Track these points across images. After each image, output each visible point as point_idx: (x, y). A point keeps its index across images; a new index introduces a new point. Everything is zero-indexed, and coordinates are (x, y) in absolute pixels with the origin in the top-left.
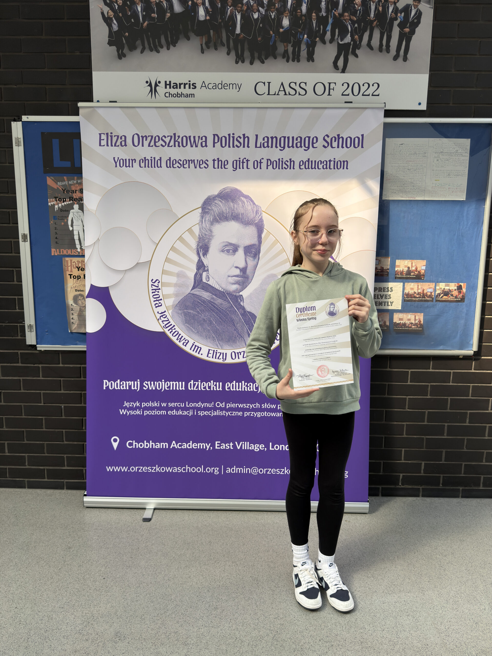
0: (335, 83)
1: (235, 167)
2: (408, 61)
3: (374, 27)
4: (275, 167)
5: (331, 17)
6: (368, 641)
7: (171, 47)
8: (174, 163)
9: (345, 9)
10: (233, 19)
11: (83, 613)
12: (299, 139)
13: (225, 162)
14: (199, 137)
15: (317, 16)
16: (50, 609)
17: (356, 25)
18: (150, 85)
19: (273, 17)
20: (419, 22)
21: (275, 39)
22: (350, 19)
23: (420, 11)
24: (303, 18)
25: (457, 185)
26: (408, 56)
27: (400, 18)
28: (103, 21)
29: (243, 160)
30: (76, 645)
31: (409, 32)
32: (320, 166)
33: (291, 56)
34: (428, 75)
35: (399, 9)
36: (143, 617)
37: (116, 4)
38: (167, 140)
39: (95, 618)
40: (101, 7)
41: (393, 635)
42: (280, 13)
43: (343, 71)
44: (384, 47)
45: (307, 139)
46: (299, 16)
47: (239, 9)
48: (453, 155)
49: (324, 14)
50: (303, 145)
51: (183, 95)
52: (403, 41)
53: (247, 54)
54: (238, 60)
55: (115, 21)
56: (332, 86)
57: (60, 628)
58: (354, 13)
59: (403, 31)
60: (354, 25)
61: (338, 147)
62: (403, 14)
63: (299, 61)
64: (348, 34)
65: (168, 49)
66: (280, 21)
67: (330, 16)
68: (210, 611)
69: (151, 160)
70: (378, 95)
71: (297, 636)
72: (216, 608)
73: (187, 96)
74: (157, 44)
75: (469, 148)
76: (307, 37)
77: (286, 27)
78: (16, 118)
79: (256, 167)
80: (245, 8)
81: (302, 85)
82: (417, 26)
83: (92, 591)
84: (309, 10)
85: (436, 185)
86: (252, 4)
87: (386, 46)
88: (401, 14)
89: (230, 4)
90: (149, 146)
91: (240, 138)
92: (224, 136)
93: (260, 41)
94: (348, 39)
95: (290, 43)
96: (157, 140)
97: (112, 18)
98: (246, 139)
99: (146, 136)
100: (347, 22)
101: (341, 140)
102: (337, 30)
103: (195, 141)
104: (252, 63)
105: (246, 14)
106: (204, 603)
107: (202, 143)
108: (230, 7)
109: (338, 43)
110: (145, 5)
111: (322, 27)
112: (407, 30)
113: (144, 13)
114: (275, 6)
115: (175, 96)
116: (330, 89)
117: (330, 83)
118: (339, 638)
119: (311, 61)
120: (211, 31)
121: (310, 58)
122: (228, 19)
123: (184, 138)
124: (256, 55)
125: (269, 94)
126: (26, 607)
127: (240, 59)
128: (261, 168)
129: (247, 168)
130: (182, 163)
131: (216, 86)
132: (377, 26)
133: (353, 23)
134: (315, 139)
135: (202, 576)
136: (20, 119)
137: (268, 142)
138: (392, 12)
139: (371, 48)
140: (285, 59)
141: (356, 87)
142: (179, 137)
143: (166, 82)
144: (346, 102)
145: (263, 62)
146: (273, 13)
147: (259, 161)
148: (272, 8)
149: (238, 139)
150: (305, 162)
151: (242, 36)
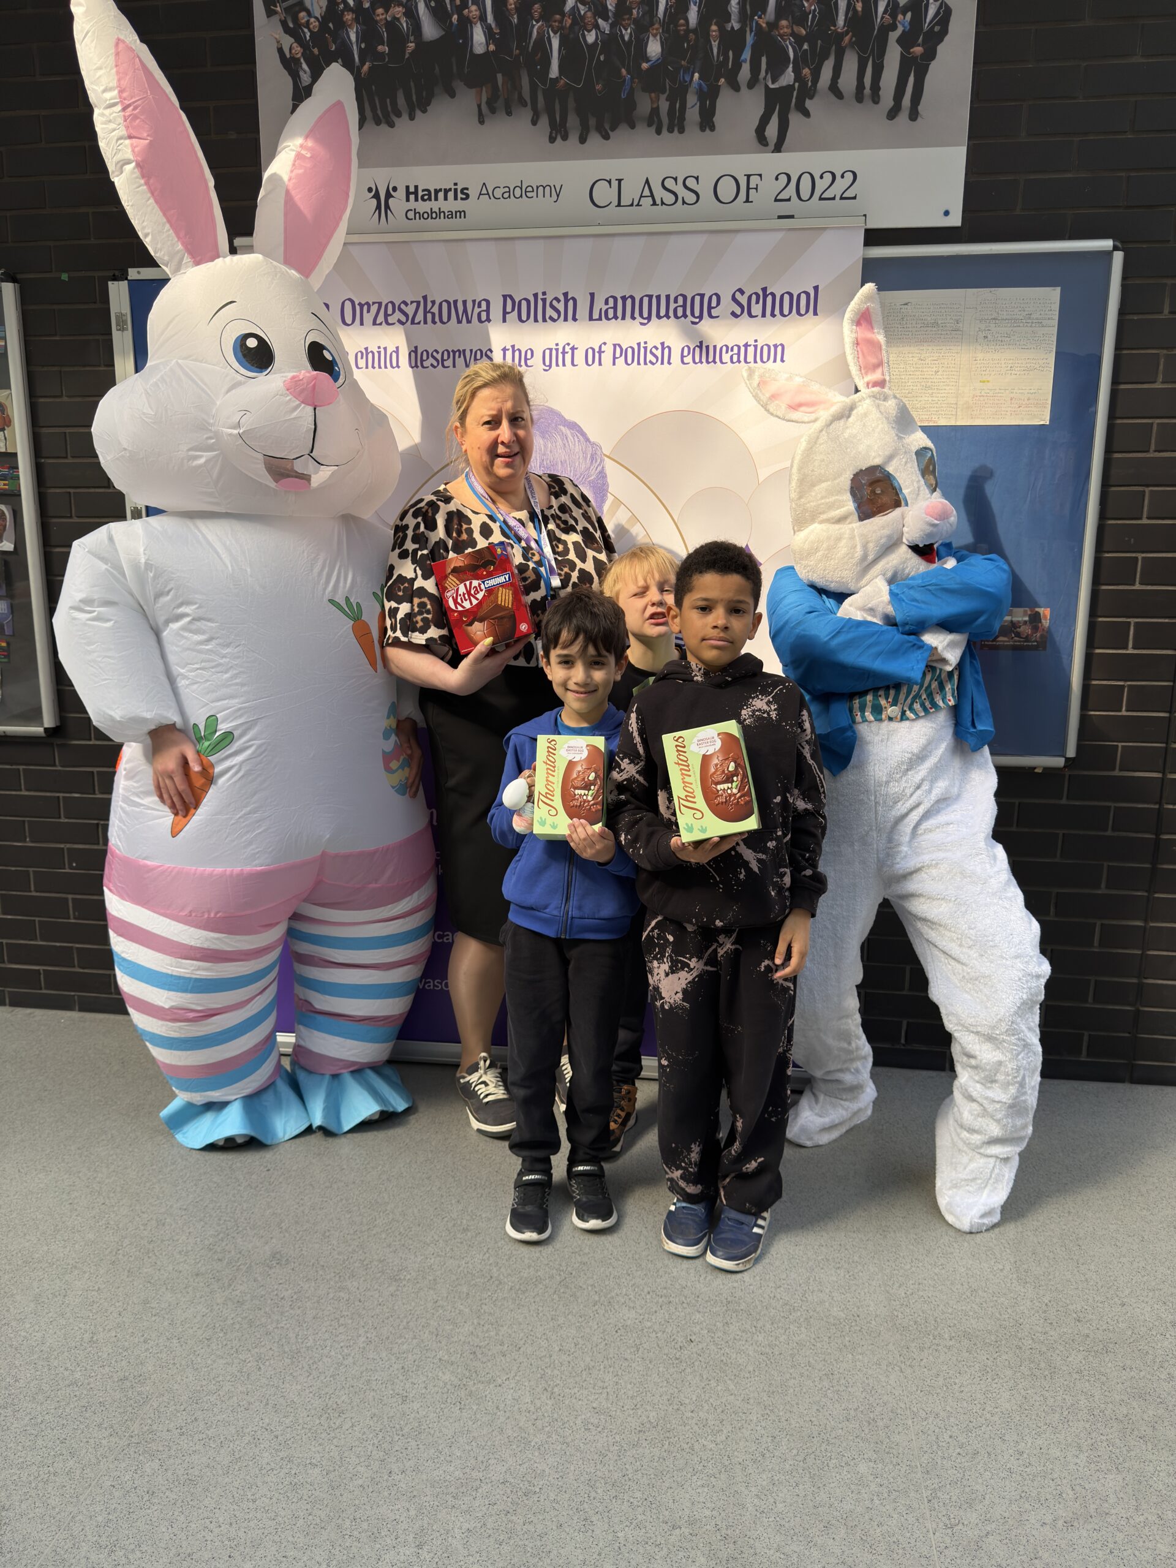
0: (760, 175)
1: (547, 363)
2: (919, 119)
3: (846, 47)
4: (629, 360)
5: (751, 31)
6: (741, 1301)
7: (418, 113)
8: (425, 357)
9: (780, 12)
10: (543, 45)
11: (220, 1220)
12: (680, 300)
13: (526, 352)
14: (474, 301)
15: (722, 29)
16: (163, 1210)
17: (806, 46)
18: (377, 196)
19: (627, 38)
20: (944, 32)
21: (631, 87)
22: (793, 34)
23: (946, 5)
24: (692, 36)
25: (1032, 391)
26: (920, 108)
27: (903, 26)
28: (281, 66)
29: (564, 348)
30: (200, 1265)
31: (922, 55)
32: (726, 357)
33: (665, 120)
34: (965, 148)
35: (901, 5)
36: (327, 1234)
37: (306, 30)
38: (410, 310)
39: (241, 1229)
40: (277, 37)
41: (797, 1296)
42: (642, 30)
43: (778, 148)
44: (867, 91)
45: (697, 299)
46: (682, 32)
47: (557, 24)
48: (1021, 325)
49: (737, 26)
50: (688, 312)
51: (442, 214)
52: (909, 76)
53: (573, 121)
54: (554, 135)
55: (305, 66)
56: (754, 181)
57: (175, 1239)
58: (801, 20)
59: (909, 53)
60: (801, 46)
61: (764, 315)
62: (909, 15)
63: (682, 130)
64: (788, 67)
65: (412, 118)
66: (642, 46)
67: (748, 29)
68: (452, 1234)
69: (379, 353)
70: (854, 198)
71: (607, 1283)
72: (466, 1230)
73: (451, 215)
74: (389, 109)
75: (1056, 307)
76: (700, 78)
77: (654, 59)
78: (117, 273)
79: (590, 362)
80: (568, 22)
81: (688, 183)
82: (941, 40)
83: (242, 1188)
84: (704, 20)
85: (983, 392)
86: (582, 12)
87: (871, 89)
88: (904, 16)
89: (536, 15)
90: (374, 323)
91: (558, 301)
92: (525, 299)
93: (600, 93)
94: (788, 77)
95: (664, 93)
96: (390, 311)
97: (299, 59)
98: (571, 303)
99: (367, 303)
100: (785, 41)
101: (769, 299)
102: (764, 60)
103: (465, 311)
104: (583, 140)
105: (571, 36)
106: (446, 1219)
107: (479, 315)
108: (537, 22)
109: (767, 87)
110: (364, 27)
111: (731, 53)
112: (918, 50)
113: (363, 46)
114: (632, 14)
115: (426, 216)
116: (748, 188)
117: (748, 176)
118: (686, 1292)
119: (707, 130)
120: (499, 77)
121: (707, 122)
122: (533, 47)
123: (445, 305)
124: (592, 122)
125: (619, 205)
126: (121, 1204)
127: (558, 132)
128: (600, 364)
129: (573, 364)
130: (440, 359)
131: (509, 193)
132: (851, 45)
133: (799, 40)
134: (714, 298)
135: (453, 1177)
136: (124, 277)
137: (615, 308)
138: (885, 12)
139: (839, 95)
140: (654, 127)
141: (806, 182)
142: (433, 302)
143: (407, 187)
144: (780, 217)
145: (606, 137)
146: (626, 30)
147: (597, 350)
148: (624, 20)
149: (555, 303)
150: (694, 349)
151: (562, 82)
